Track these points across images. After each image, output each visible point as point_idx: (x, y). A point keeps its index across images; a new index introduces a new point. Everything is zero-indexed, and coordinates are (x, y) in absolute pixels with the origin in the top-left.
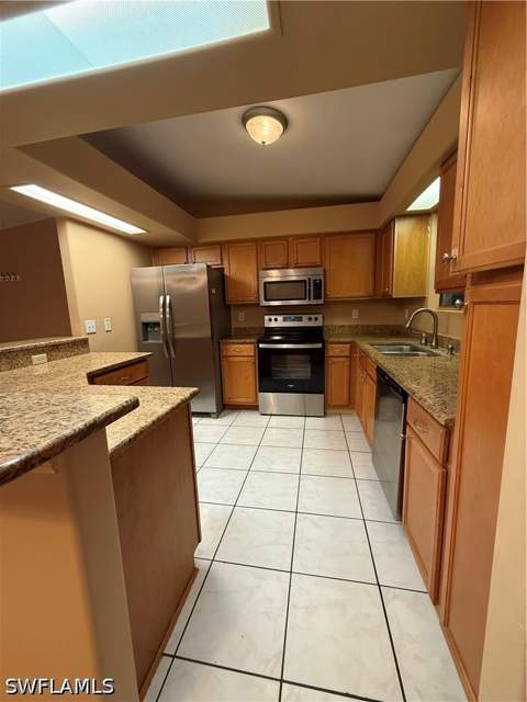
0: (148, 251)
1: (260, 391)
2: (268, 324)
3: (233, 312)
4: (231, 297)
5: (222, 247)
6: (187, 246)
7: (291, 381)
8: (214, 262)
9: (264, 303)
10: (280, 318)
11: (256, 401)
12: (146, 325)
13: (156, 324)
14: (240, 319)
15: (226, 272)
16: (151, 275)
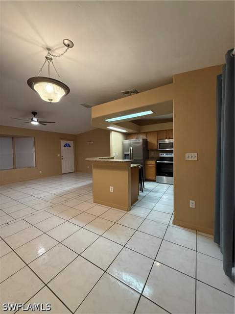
0: (127, 136)
1: (157, 175)
2: (160, 156)
3: (150, 152)
4: (149, 147)
5: (147, 133)
6: (138, 133)
7: (166, 173)
8: (145, 137)
9: (159, 149)
10: (165, 154)
11: (155, 178)
12: (125, 155)
13: (128, 155)
14: (152, 154)
15: (148, 140)
16: (127, 142)
